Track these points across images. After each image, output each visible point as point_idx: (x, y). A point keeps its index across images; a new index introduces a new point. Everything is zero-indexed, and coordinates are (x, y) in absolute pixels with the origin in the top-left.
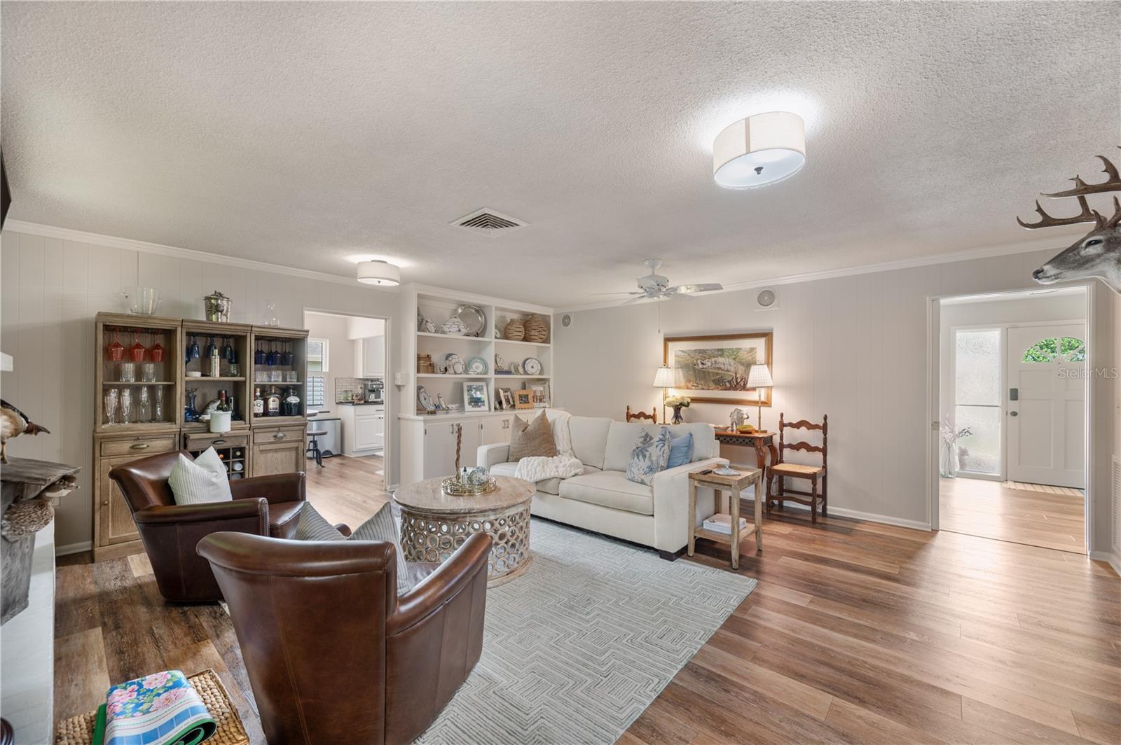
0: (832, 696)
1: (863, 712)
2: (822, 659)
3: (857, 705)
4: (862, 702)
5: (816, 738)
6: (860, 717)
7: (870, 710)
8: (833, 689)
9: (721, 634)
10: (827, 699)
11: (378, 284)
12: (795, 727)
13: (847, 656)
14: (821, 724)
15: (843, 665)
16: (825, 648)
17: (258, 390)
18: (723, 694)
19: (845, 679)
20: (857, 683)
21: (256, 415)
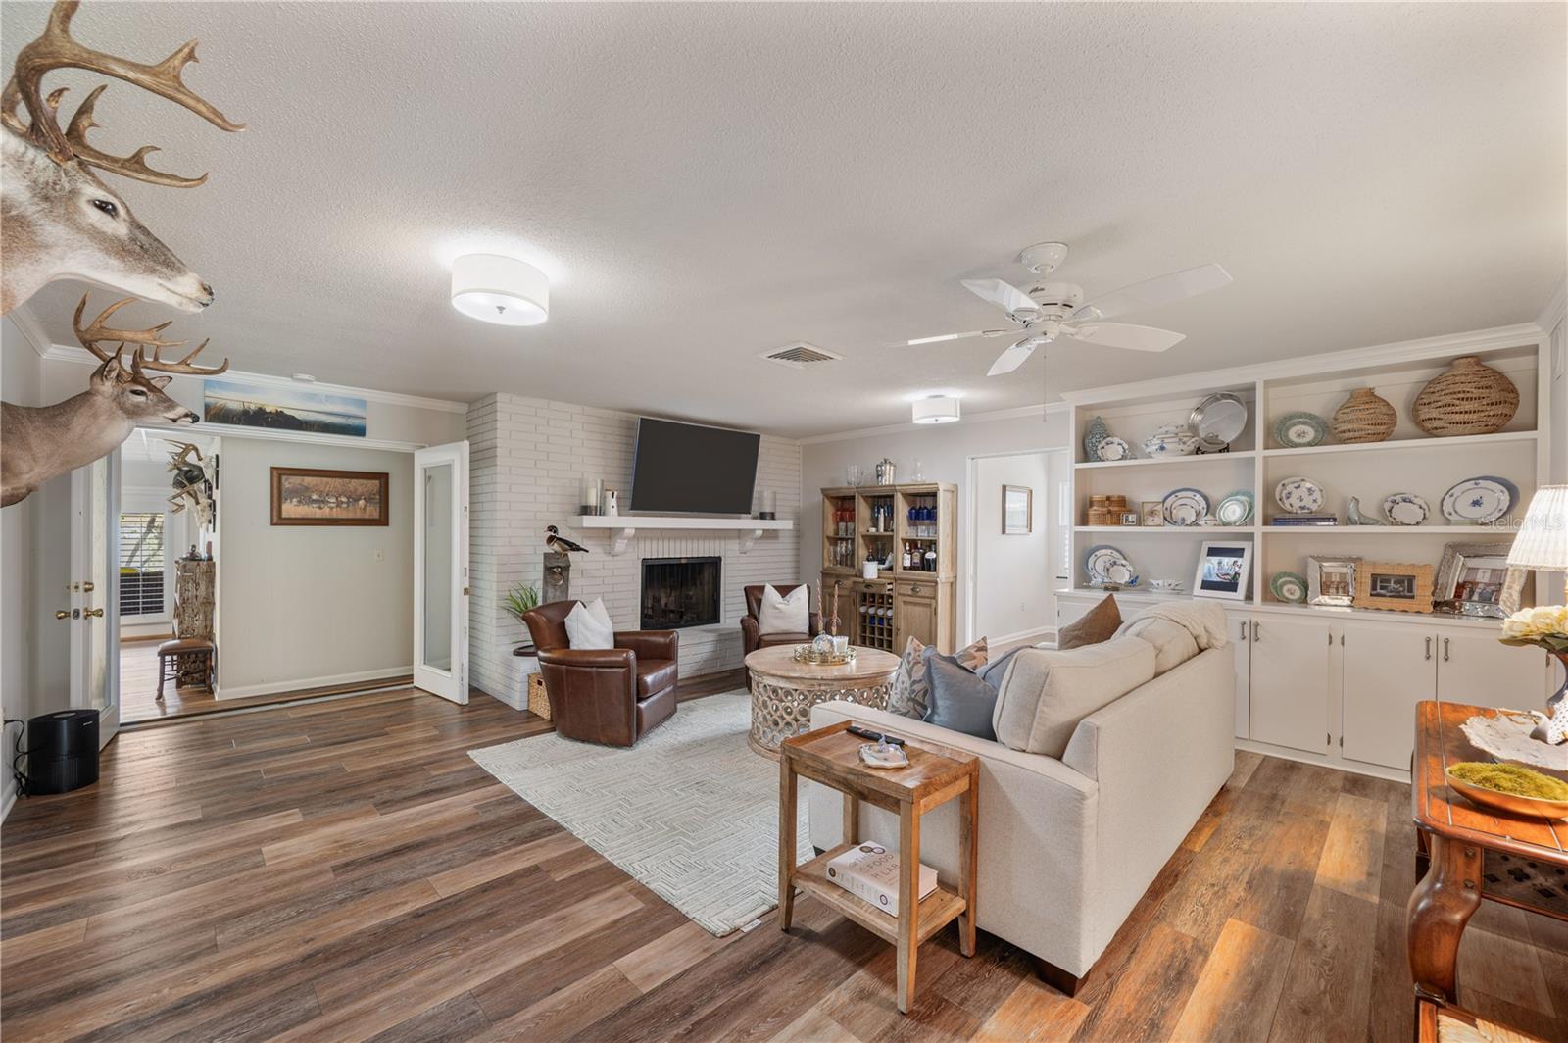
0: (443, 897)
1: (407, 908)
2: (494, 918)
3: (417, 909)
4: (417, 915)
5: (420, 867)
6: (405, 903)
7: (404, 915)
8: (449, 904)
9: (594, 861)
10: (444, 892)
11: (935, 422)
12: (440, 860)
13: (477, 944)
14: (426, 875)
15: (469, 931)
16: (509, 931)
17: (908, 544)
18: (510, 836)
19: (451, 921)
20: (437, 926)
21: (904, 568)
